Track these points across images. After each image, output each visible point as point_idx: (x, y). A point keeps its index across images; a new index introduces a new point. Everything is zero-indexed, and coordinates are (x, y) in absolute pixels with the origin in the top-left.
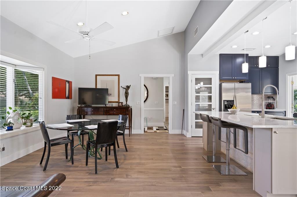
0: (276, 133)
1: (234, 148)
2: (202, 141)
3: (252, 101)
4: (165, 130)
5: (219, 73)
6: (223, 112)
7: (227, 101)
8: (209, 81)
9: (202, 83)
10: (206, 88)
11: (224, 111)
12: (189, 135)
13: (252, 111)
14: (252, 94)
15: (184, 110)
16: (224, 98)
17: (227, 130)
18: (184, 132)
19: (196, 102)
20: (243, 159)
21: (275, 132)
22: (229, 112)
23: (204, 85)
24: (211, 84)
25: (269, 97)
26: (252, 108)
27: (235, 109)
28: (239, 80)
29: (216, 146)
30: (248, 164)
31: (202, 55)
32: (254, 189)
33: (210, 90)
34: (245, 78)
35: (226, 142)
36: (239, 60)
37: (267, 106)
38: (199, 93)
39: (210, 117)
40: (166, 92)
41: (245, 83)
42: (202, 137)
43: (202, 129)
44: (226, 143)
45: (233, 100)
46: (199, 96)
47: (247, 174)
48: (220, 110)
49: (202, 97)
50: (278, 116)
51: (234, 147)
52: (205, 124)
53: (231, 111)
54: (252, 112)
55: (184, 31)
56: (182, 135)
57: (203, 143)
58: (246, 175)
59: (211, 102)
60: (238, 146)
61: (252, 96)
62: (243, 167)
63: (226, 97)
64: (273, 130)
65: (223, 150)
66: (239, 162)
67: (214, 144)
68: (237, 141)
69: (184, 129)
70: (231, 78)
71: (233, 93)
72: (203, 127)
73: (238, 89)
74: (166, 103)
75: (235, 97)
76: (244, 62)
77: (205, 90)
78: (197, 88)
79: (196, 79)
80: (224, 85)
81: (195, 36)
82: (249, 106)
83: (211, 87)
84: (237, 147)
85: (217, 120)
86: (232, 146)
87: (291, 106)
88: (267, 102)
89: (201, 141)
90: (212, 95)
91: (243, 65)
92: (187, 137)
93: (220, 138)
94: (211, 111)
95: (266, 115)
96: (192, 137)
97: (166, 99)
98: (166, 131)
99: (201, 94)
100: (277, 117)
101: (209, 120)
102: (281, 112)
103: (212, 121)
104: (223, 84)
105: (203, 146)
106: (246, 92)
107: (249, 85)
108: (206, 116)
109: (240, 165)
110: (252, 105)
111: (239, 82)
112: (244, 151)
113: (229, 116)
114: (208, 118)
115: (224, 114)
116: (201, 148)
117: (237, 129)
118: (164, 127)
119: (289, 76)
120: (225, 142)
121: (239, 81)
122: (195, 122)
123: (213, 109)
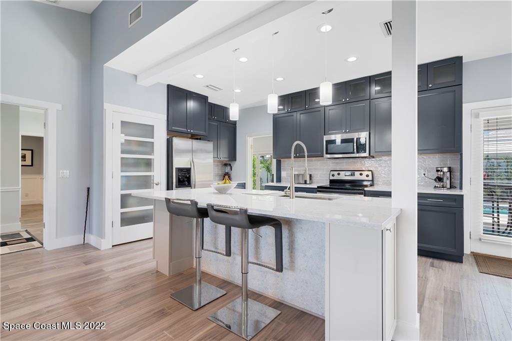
4: (28, 240)
5: (166, 119)
7: (182, 170)
12: (105, 245)
15: (88, 189)
16: (176, 165)
18: (92, 239)
19: (121, 172)
24: (153, 138)
25: (226, 165)
27: (228, 185)
31: (136, 76)
33: (150, 147)
40: (22, 150)
45: (190, 167)
48: (169, 186)
53: (217, 189)
55: (90, 13)
56: (85, 246)
58: (280, 313)
59: (152, 172)
63: (179, 162)
69: (90, 232)
70: (186, 130)
71: (189, 156)
74: (22, 174)
75: (193, 162)
79: (123, 124)
80: (178, 142)
81: (130, 26)
83: (153, 143)
88: (224, 171)
90: (156, 157)
92: (102, 249)
96: (113, 246)
97: (22, 166)
98: (33, 243)
104: (175, 139)
112: (275, 267)
114: (194, 208)
116: (151, 272)
118: (21, 233)
122: (121, 213)
123: (156, 184)
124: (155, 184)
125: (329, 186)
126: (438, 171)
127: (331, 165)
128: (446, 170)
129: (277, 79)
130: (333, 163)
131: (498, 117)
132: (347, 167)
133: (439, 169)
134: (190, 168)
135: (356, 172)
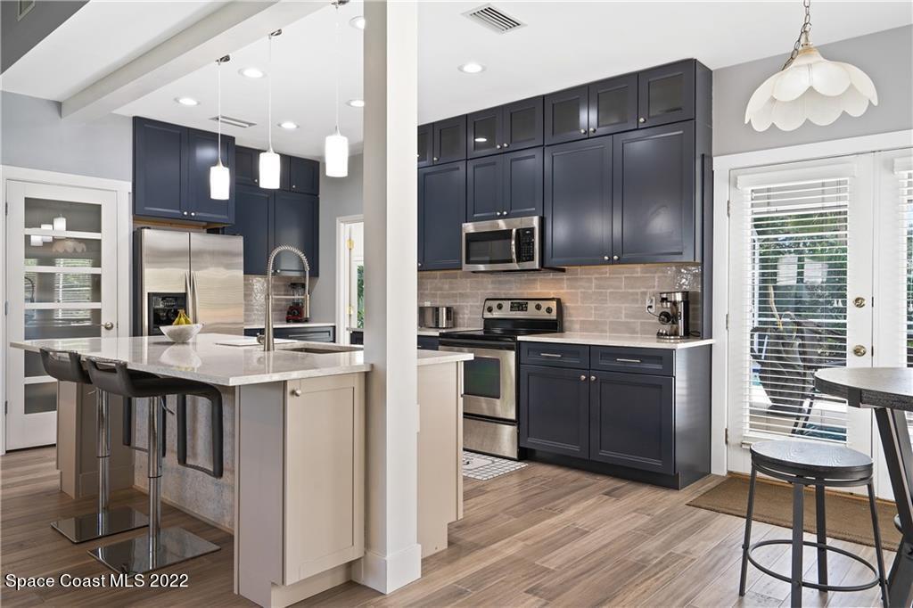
0: (297, 395)
1: (180, 467)
2: (54, 463)
3: (245, 295)
6: (146, 339)
7: (165, 297)
8: (88, 216)
9: (60, 224)
10: (83, 246)
11: (149, 335)
13: (245, 330)
14: (245, 273)
16: (149, 287)
17: (152, 403)
19: (28, 301)
20: (208, 499)
21: (293, 393)
22: (166, 339)
23: (68, 229)
24: (99, 231)
25: (295, 284)
26: (245, 321)
27: (184, 326)
28: (205, 224)
29: (110, 472)
30: (225, 511)
31: (59, 106)
32: (236, 592)
33: (93, 251)
34: (225, 217)
35: (147, 448)
36: (206, 153)
37: (288, 313)
38: (53, 264)
39: (83, 359)
41: (223, 234)
42: (54, 445)
43: (56, 412)
44: (148, 451)
45: (184, 291)
46: (53, 274)
47: (218, 547)
48: (136, 331)
49: (65, 280)
50: (313, 343)
51: (179, 462)
52: (69, 390)
53: (171, 334)
54: (246, 335)
57: (58, 472)
58: (217, 550)
59: (100, 301)
60: (195, 455)
61: (245, 280)
62: (208, 525)
63: (159, 280)
64: (289, 388)
65: (141, 482)
66: (196, 512)
67: (102, 465)
68: (188, 437)
70: (178, 212)
71: (184, 268)
72: (62, 403)
73: (200, 253)
75: (190, 281)
76: (215, 163)
77: (79, 250)
78: (36, 240)
79: (31, 204)
80: (151, 236)
81: (20, 18)
82: (236, 315)
83: (99, 241)
84: (189, 461)
85: (113, 370)
86: (171, 459)
87: (348, 313)
88: (290, 299)
89: (50, 464)
90: (105, 271)
91: (214, 170)
93: (128, 440)
94: (100, 336)
95: (276, 341)
96: (7, 452)
99: (61, 268)
100: (307, 347)
101: (82, 371)
102: (325, 330)
103: (94, 374)
104: (146, 232)
105: (57, 482)
106: (228, 267)
107: (237, 243)
108: (67, 355)
109: (199, 520)
110: (246, 310)
111: (205, 230)
112: (212, 470)
113: (165, 352)
114: (75, 364)
115: (149, 344)
116: (48, 493)
117: (189, 397)
119: (342, 224)
120: (146, 451)
121: (204, 227)
122: (26, 385)
123: (107, 328)
124: (103, 328)
125: (482, 333)
126: (663, 300)
127: (489, 287)
128: (679, 297)
129: (353, 104)
130: (493, 283)
131: (772, 186)
132: (518, 291)
133: (664, 296)
134: (185, 295)
135: (529, 302)
